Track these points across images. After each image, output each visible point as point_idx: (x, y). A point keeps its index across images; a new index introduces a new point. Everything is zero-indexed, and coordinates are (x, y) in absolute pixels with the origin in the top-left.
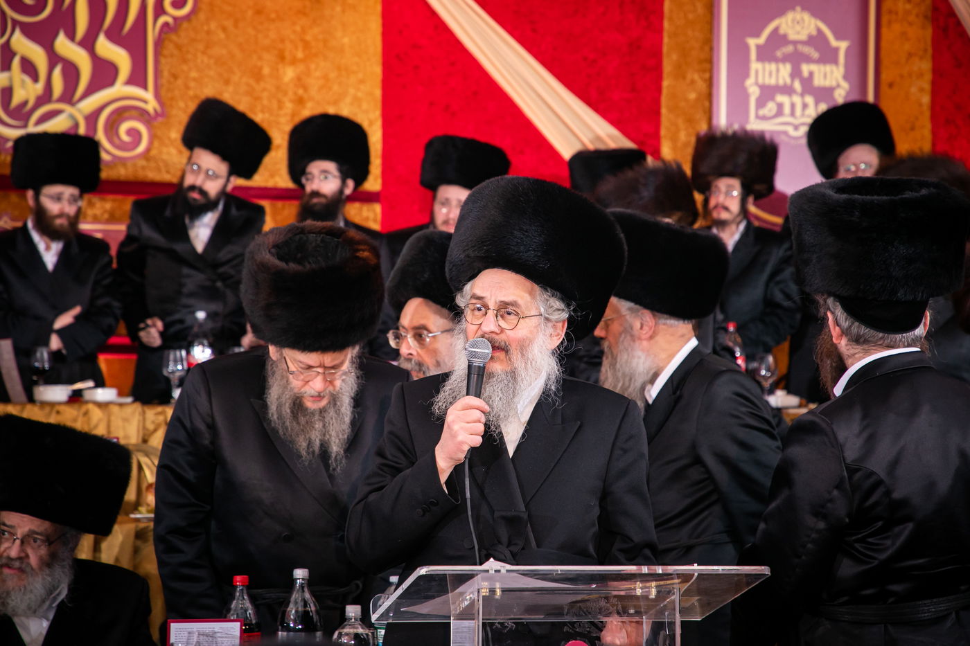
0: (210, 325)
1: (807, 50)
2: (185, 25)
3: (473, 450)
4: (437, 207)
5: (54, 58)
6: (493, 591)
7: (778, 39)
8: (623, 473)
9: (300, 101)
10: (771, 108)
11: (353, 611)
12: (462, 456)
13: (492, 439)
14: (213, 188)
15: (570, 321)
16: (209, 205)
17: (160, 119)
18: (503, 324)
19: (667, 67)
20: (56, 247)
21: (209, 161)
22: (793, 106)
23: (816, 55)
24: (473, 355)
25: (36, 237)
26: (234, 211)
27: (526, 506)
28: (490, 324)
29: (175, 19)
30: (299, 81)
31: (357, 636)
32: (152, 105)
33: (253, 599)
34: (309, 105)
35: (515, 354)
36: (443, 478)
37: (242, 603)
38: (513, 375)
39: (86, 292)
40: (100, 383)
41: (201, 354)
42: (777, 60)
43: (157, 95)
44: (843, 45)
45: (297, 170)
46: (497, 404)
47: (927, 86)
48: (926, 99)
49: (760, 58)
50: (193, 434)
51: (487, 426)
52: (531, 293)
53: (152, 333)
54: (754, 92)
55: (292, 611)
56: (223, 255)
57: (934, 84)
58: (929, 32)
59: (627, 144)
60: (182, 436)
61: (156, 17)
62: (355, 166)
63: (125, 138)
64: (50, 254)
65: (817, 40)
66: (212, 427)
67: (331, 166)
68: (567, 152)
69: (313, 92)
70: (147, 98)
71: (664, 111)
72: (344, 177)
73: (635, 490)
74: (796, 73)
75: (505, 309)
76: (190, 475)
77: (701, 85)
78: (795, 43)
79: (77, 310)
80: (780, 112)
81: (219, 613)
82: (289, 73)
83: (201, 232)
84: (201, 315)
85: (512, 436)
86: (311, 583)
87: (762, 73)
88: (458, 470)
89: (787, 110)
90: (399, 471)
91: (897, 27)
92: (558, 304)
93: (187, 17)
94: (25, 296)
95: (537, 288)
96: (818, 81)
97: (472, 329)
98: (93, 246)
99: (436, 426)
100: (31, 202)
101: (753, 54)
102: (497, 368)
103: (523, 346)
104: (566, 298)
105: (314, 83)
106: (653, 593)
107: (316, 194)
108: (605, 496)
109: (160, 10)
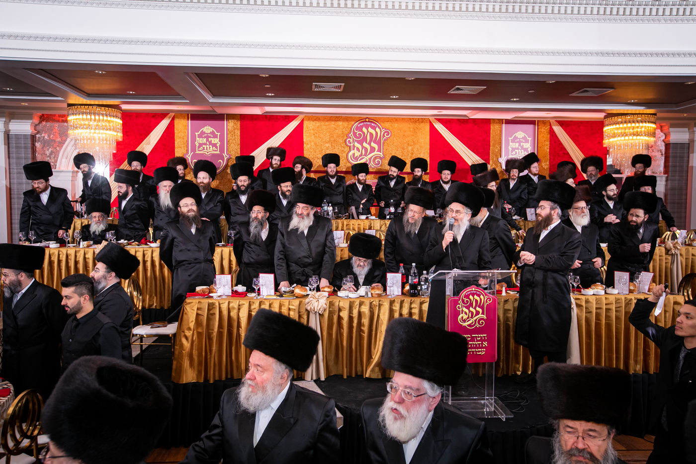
0: (394, 202)
1: (522, 140)
2: (389, 139)
3: (451, 242)
4: (442, 175)
5: (363, 147)
6: (455, 275)
7: (516, 138)
8: (484, 246)
9: (412, 154)
10: (514, 153)
11: (425, 272)
12: (448, 244)
13: (455, 240)
14: (395, 174)
15: (472, 213)
16: (394, 178)
17: (384, 159)
18: (457, 214)
19: (491, 144)
20: (362, 186)
21: (394, 169)
22: (519, 152)
23: (524, 141)
24: (451, 222)
25: (358, 185)
26: (399, 179)
27: (462, 254)
28: (454, 215)
29: (387, 138)
30: (412, 150)
31: (425, 277)
32: (382, 156)
33: (404, 269)
34: (414, 154)
35: (459, 221)
36: (444, 248)
37: (402, 270)
38: (459, 225)
39: (367, 196)
40: (371, 215)
41: (392, 210)
42: (515, 142)
43: (383, 154)
44: (530, 139)
45: (413, 169)
46: (456, 232)
47: (548, 147)
48: (548, 150)
49: (511, 142)
50: (392, 233)
51: (454, 237)
52: (463, 208)
53: (382, 204)
54: (510, 149)
55: (412, 272)
56: (397, 188)
57: (550, 147)
58: (549, 136)
59: (483, 162)
60: (389, 233)
61: (383, 138)
62: (424, 169)
63: (377, 163)
64: (360, 187)
65: (524, 138)
66: (396, 231)
67: (420, 169)
68: (470, 165)
69: (415, 151)
70: (381, 154)
71: (490, 154)
72: (422, 171)
73: (486, 250)
74: (520, 145)
75: (457, 211)
76: (391, 241)
77: (499, 148)
78: (520, 138)
79: (366, 199)
80: (516, 154)
81: (397, 272)
82: (410, 148)
83: (392, 184)
84: (392, 201)
85: (459, 239)
86: (416, 267)
87: (512, 145)
88: (447, 247)
89: (518, 153)
90: (435, 246)
91: (542, 135)
92: (469, 210)
93: (389, 137)
94: (355, 197)
95: (465, 207)
96: (525, 147)
97: (450, 216)
98: (369, 186)
99: (443, 237)
100: (357, 178)
101: (510, 141)
102: (456, 224)
103: (461, 219)
104: (471, 209)
105: (415, 150)
106: (491, 275)
107: (416, 175)
108: (480, 251)
109: (384, 136)
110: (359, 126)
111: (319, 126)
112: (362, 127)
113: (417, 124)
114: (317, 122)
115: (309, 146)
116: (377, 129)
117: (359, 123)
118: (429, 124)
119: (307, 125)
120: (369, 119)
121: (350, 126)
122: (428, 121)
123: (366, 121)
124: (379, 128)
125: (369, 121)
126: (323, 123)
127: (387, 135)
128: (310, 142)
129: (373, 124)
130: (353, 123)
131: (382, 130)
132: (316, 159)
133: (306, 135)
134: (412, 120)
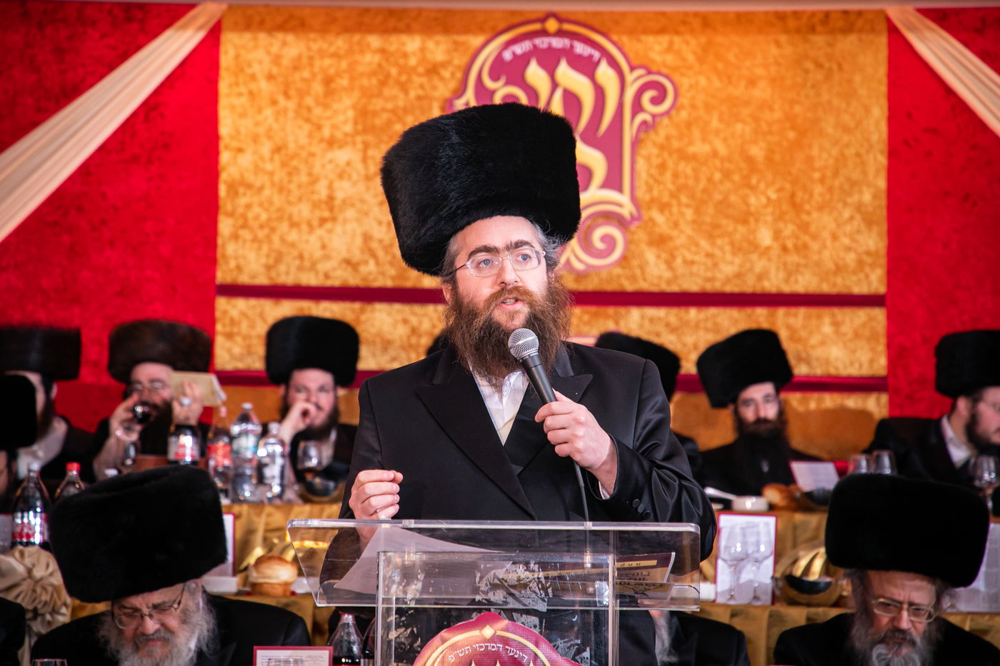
2: (666, 121)
17: (636, 223)
29: (654, 116)
32: (627, 209)
43: (634, 199)
61: (634, 114)
63: (599, 245)
70: (623, 202)
93: (667, 113)
109: (637, 107)
110: (507, 55)
111: (299, 57)
112: (523, 61)
113: (819, 40)
114: (290, 38)
115: (246, 160)
116: (605, 73)
117: (508, 44)
118: (883, 41)
119: (237, 57)
120: (560, 19)
121: (460, 60)
122: (883, 26)
123: (544, 33)
124: (613, 63)
125: (560, 33)
126: (318, 44)
127: (656, 101)
128: (255, 139)
129: (580, 48)
130: (477, 41)
131: (629, 77)
132: (284, 226)
133: (233, 108)
134: (792, 23)
